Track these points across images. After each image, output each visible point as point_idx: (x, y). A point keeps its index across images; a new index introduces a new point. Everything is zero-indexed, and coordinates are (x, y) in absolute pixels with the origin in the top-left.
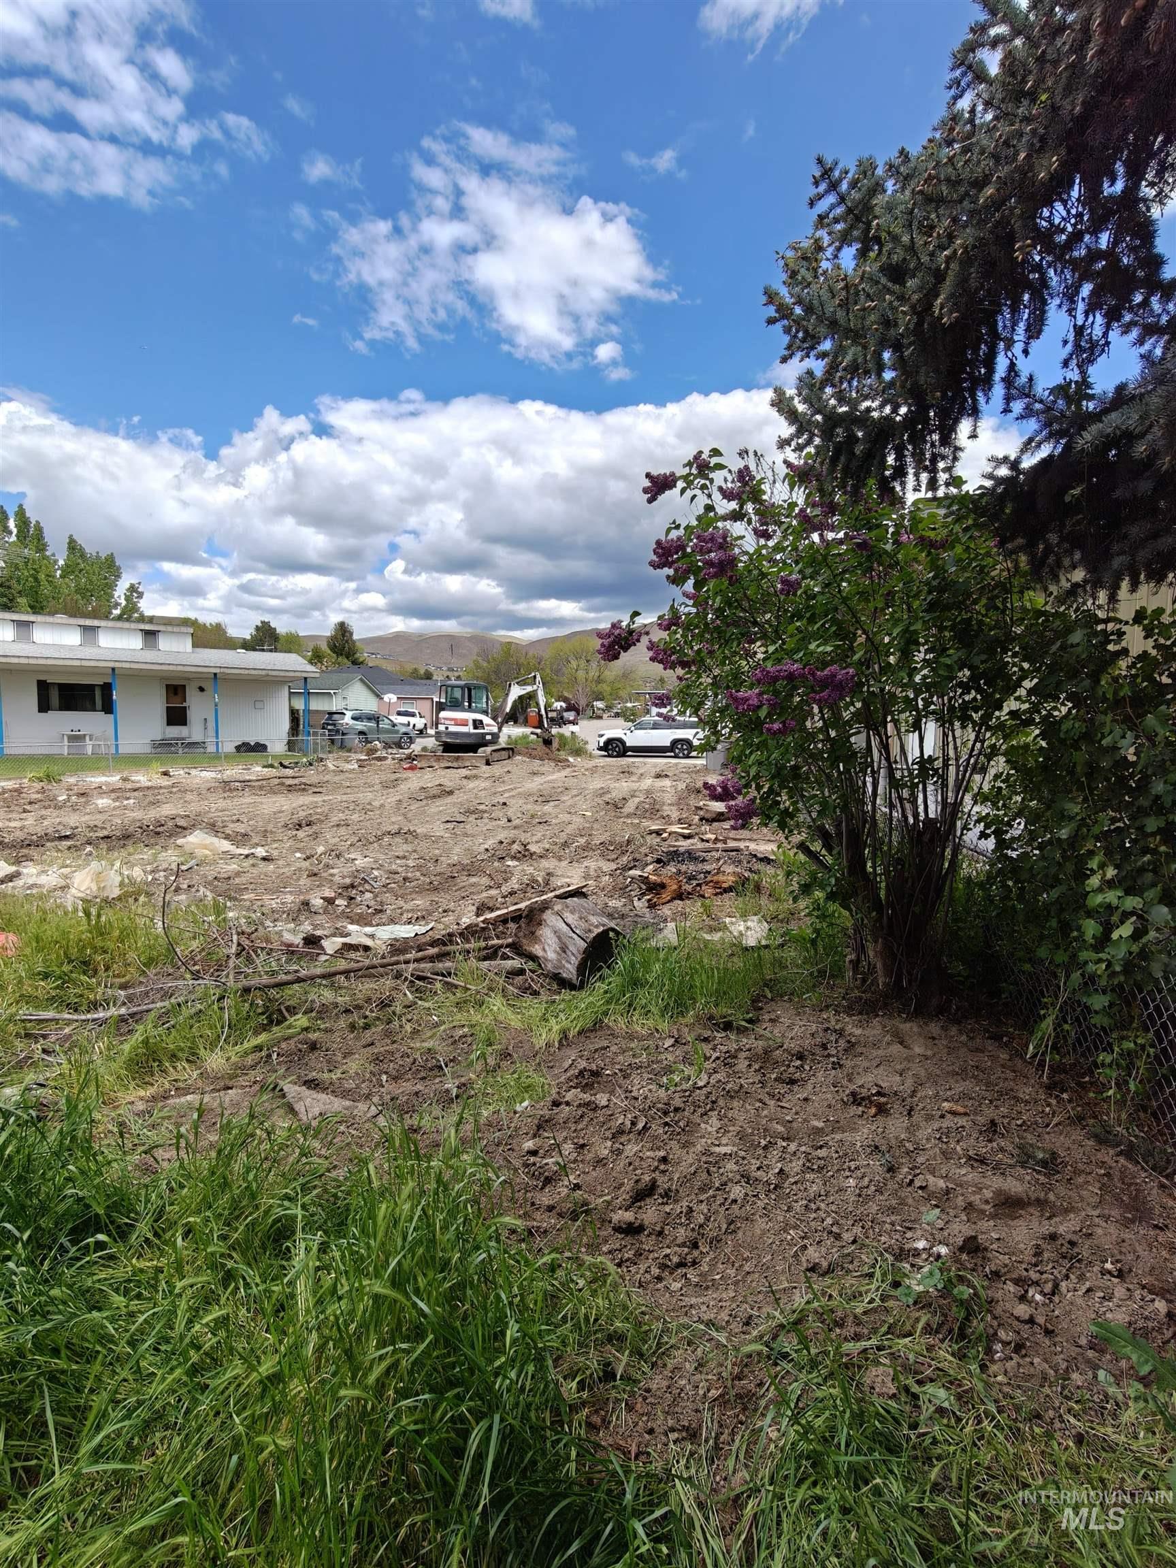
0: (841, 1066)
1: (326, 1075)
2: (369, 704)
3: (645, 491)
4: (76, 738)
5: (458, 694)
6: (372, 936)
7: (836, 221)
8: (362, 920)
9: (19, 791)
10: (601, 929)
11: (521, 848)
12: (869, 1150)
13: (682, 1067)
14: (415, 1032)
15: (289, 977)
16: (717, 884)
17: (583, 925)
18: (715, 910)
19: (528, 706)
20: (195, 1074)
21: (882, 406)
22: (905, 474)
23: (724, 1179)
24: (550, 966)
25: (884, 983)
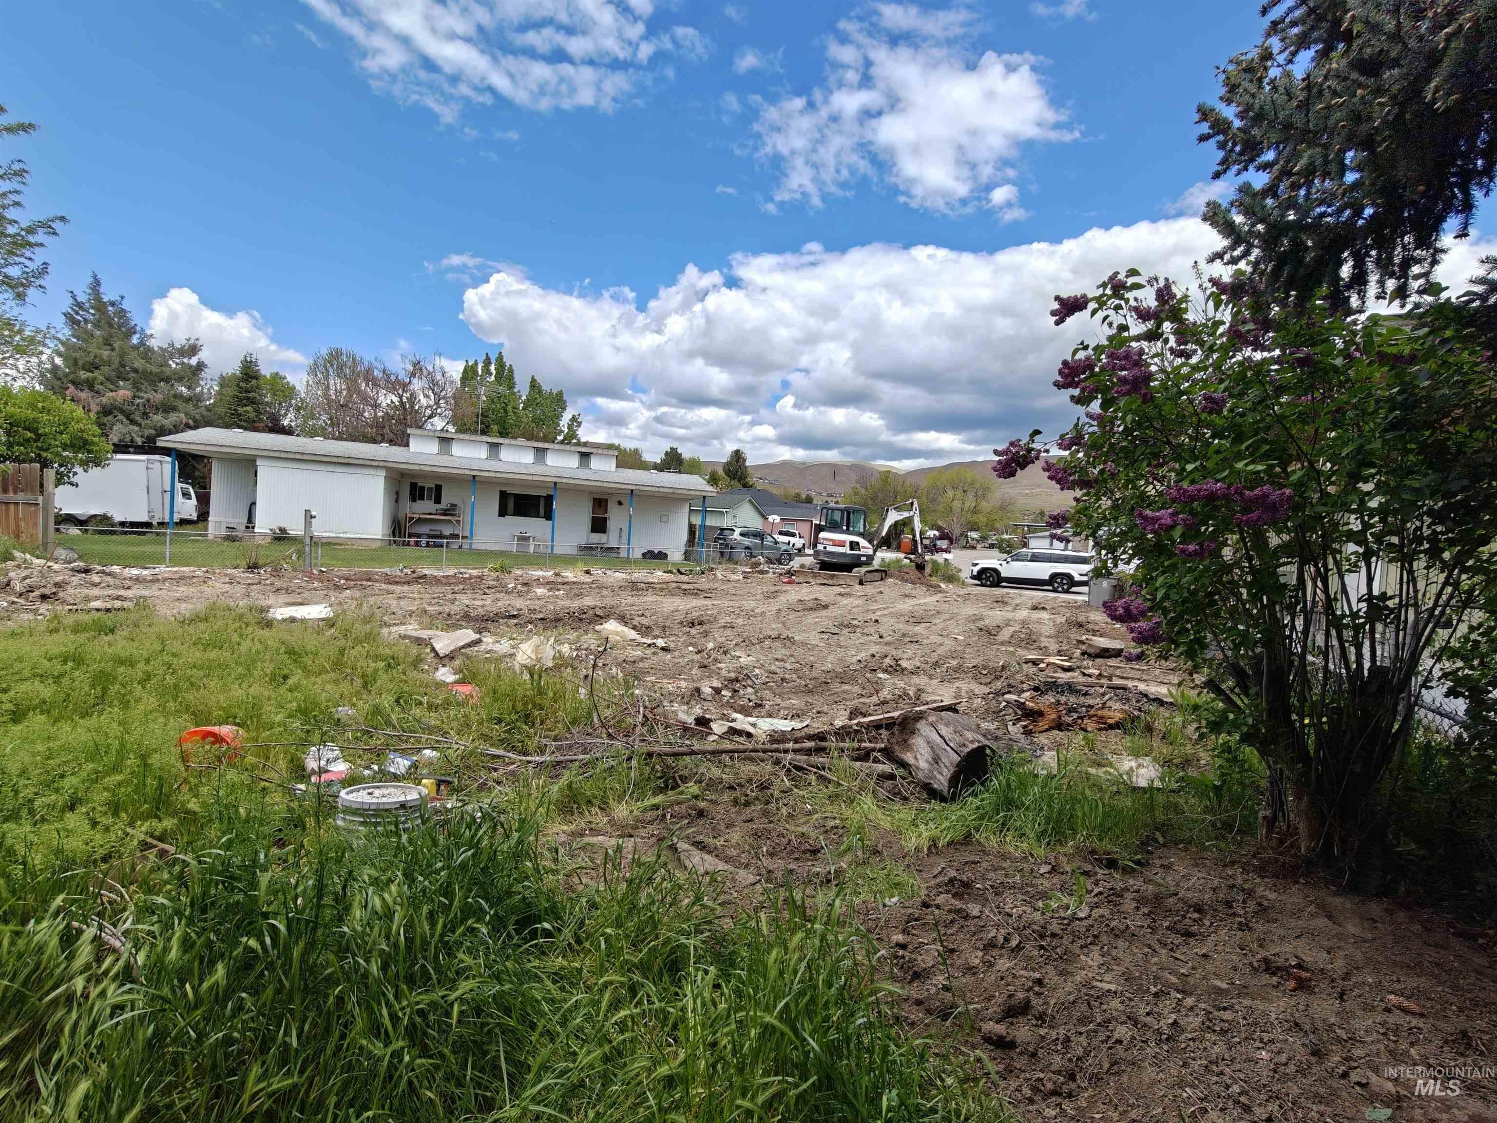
0: (1250, 929)
1: (711, 841)
2: (755, 522)
3: (1053, 313)
4: (524, 539)
5: (837, 516)
6: (754, 725)
7: (1294, 24)
8: (746, 712)
9: (481, 578)
10: (976, 745)
11: (893, 663)
12: (1287, 1025)
13: (1059, 895)
14: (790, 816)
15: (685, 749)
16: (1101, 720)
17: (958, 739)
18: (1099, 745)
19: (902, 532)
20: (606, 820)
21: (1340, 211)
22: (1365, 283)
23: (1108, 1016)
24: (921, 775)
25: (1308, 848)
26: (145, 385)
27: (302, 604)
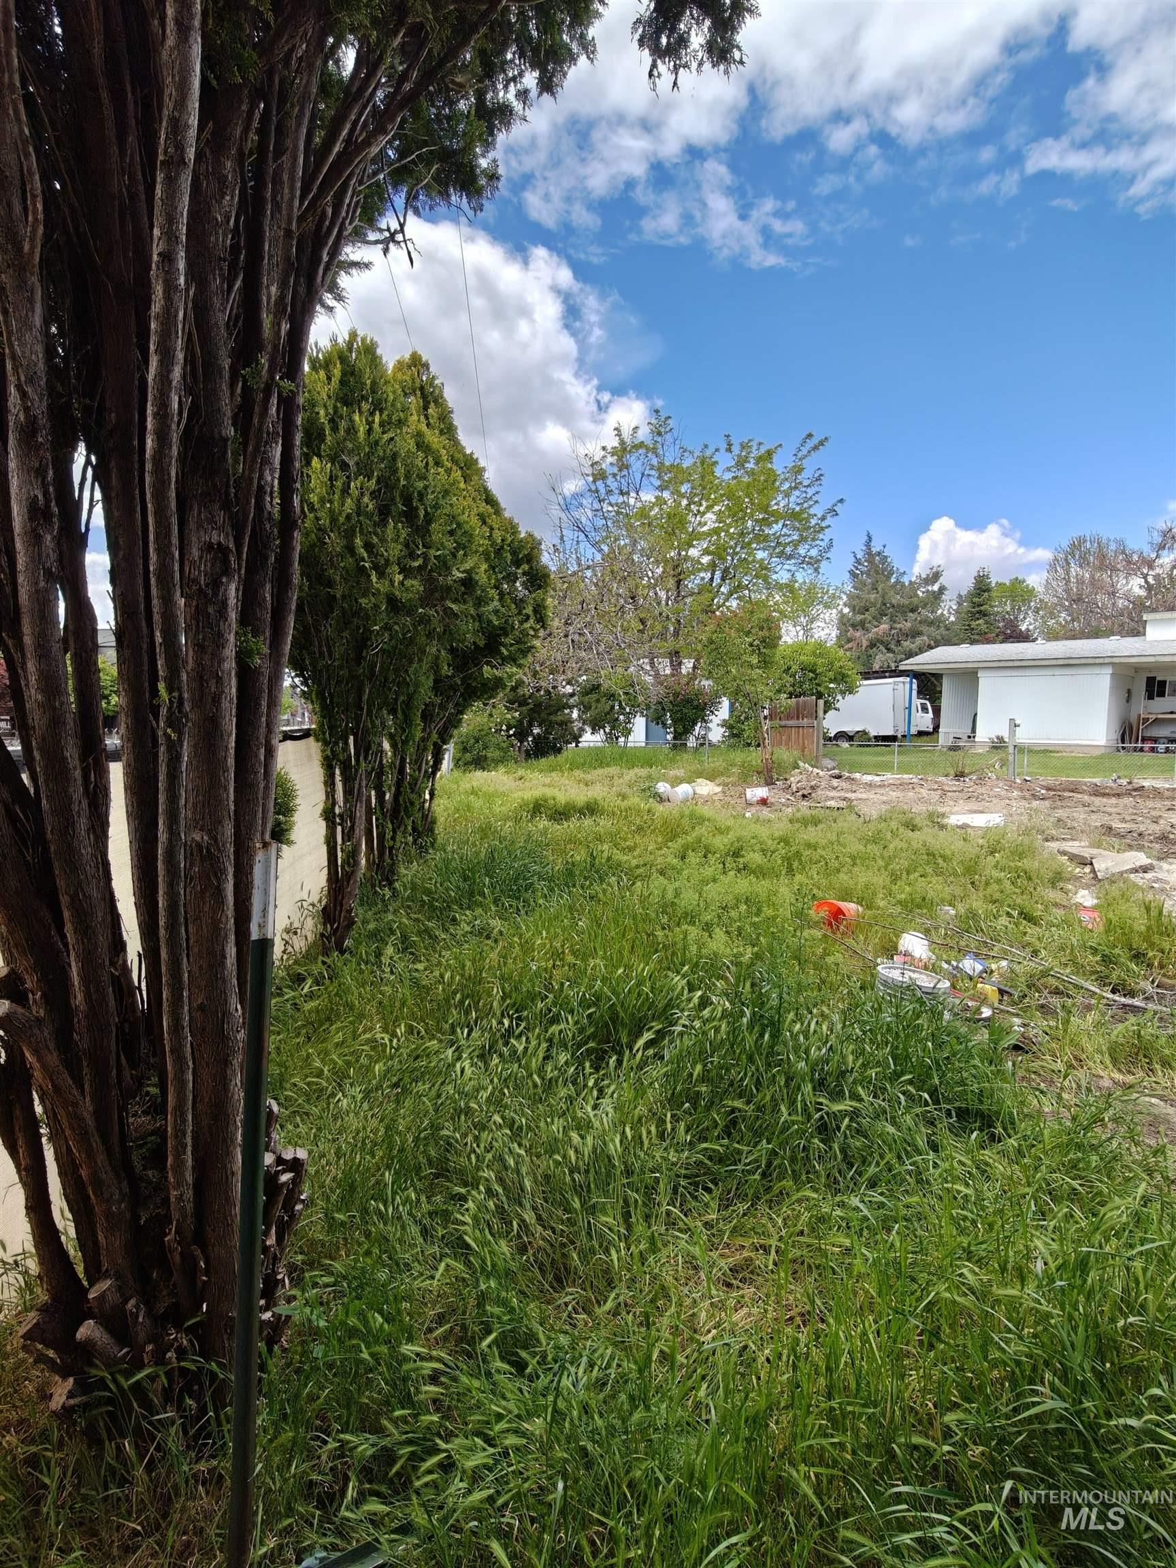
26: (900, 618)
27: (982, 812)
